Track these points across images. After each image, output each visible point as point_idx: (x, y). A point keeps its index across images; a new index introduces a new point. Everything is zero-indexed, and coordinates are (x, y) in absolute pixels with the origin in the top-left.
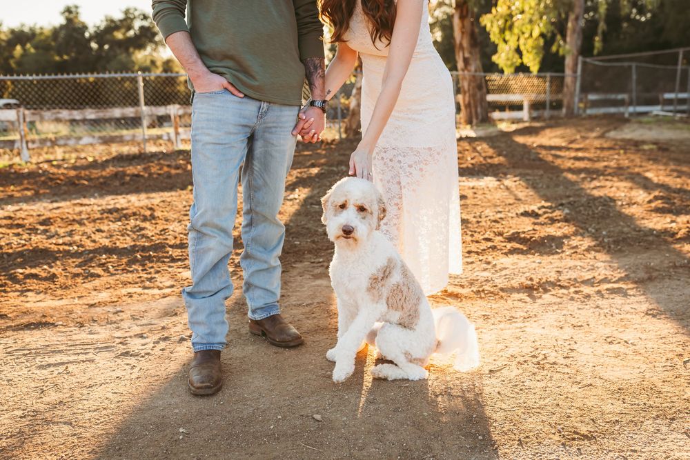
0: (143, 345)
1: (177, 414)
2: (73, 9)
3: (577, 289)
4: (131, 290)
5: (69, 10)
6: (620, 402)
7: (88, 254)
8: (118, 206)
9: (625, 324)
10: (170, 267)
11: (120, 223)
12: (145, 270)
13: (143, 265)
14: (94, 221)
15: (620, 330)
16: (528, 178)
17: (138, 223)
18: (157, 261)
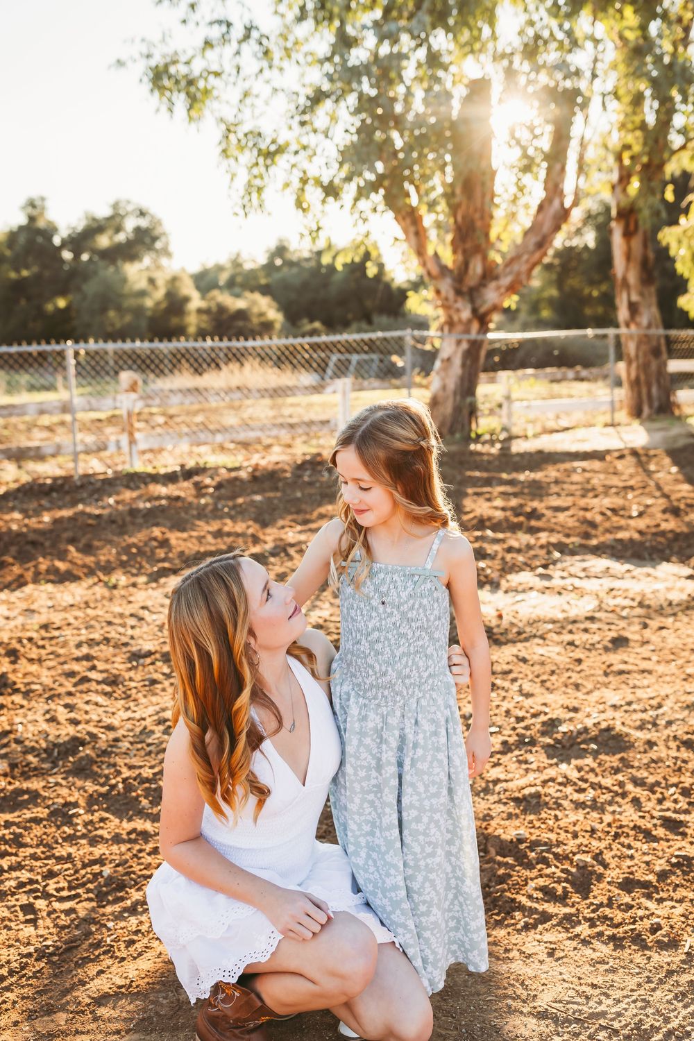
2: (38, 203)
5: (32, 204)
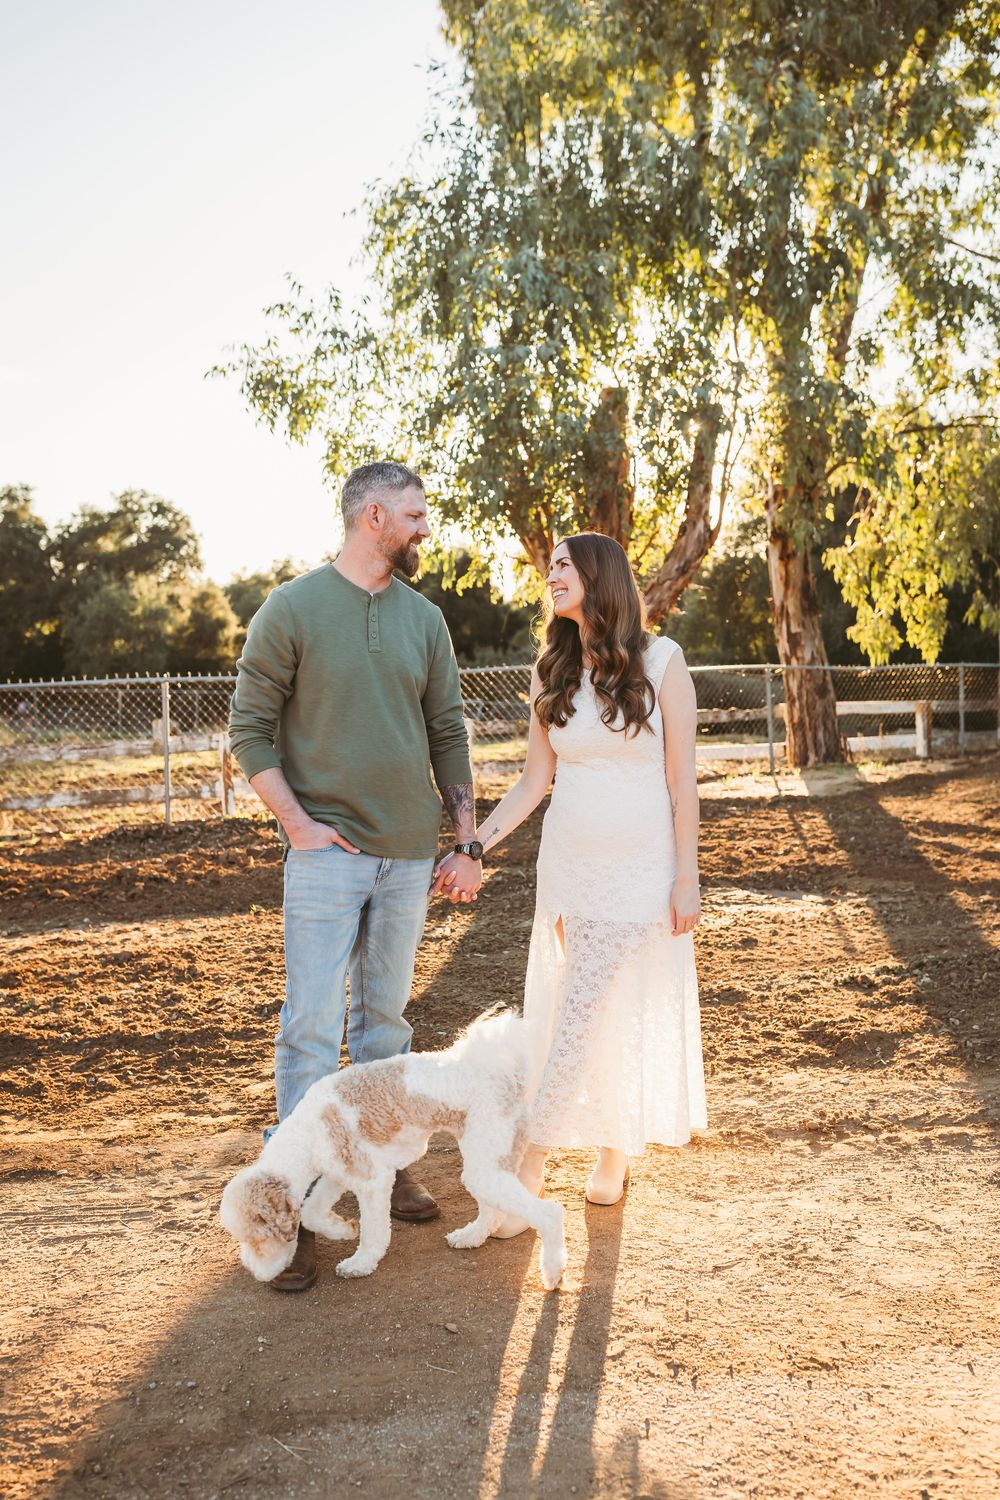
0: (196, 1212)
1: (252, 1317)
3: (893, 1135)
4: (166, 1116)
5: (9, 495)
6: (894, 1319)
7: (91, 1046)
8: (130, 948)
9: (947, 1197)
10: (228, 1074)
11: (136, 985)
12: (188, 1079)
13: (184, 1070)
14: (93, 979)
15: (937, 1208)
16: (884, 898)
17: (169, 985)
18: (207, 1063)
